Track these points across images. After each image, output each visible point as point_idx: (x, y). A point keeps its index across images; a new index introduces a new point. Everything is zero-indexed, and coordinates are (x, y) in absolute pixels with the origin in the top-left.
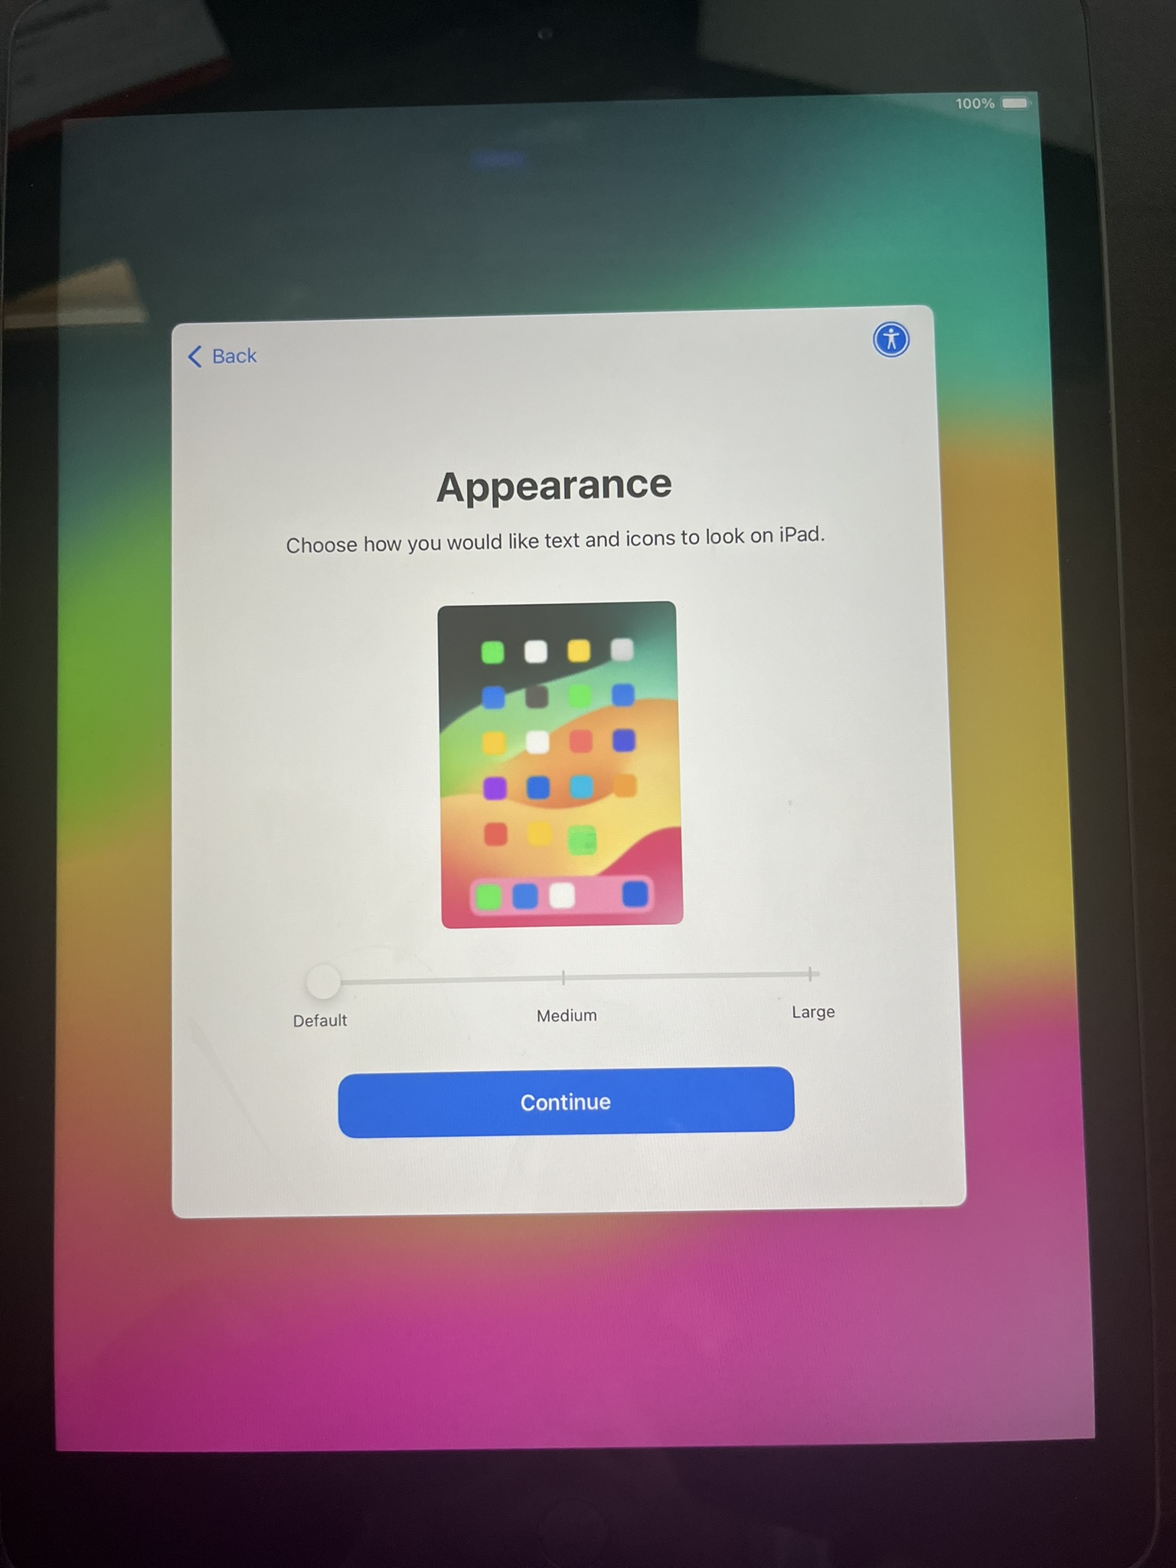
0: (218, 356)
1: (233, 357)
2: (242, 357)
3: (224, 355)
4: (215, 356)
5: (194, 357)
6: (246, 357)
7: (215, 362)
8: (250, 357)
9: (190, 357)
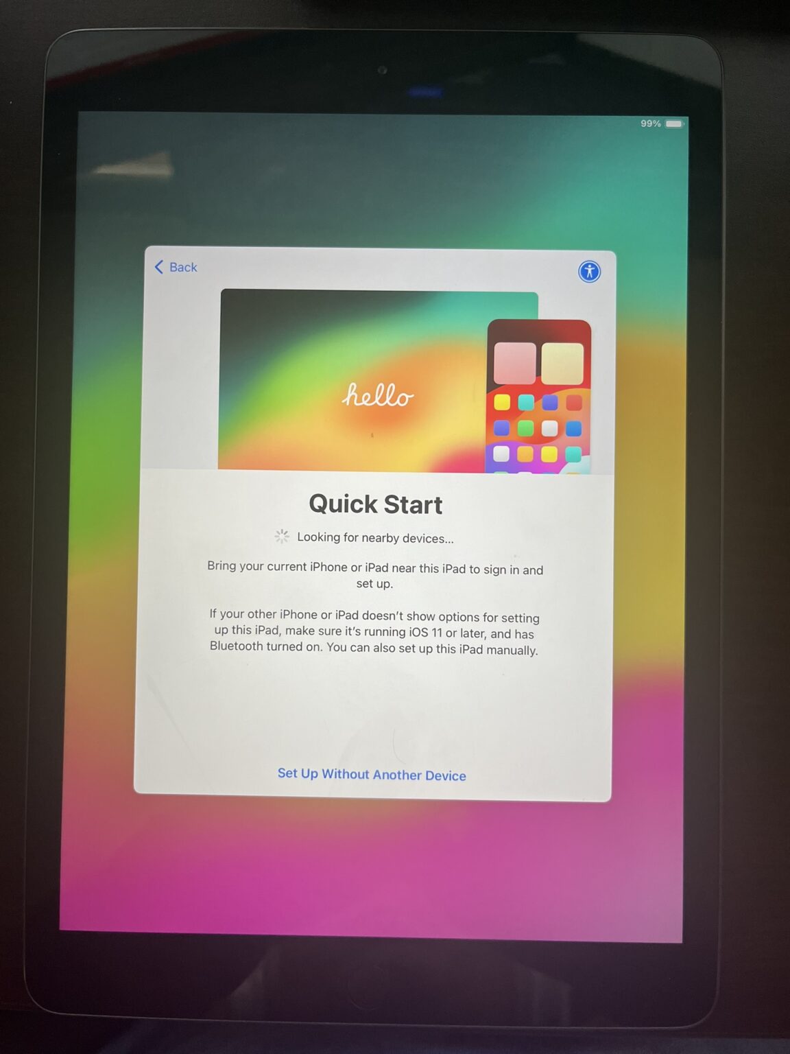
0: (173, 267)
1: (182, 268)
2: (188, 268)
3: (178, 267)
4: (171, 267)
5: (158, 267)
6: (191, 268)
7: (171, 271)
8: (193, 268)
9: (156, 267)
